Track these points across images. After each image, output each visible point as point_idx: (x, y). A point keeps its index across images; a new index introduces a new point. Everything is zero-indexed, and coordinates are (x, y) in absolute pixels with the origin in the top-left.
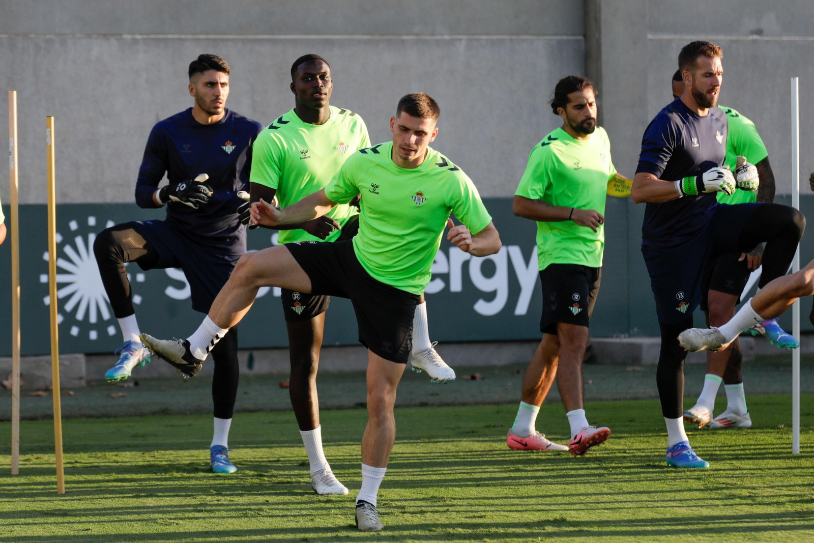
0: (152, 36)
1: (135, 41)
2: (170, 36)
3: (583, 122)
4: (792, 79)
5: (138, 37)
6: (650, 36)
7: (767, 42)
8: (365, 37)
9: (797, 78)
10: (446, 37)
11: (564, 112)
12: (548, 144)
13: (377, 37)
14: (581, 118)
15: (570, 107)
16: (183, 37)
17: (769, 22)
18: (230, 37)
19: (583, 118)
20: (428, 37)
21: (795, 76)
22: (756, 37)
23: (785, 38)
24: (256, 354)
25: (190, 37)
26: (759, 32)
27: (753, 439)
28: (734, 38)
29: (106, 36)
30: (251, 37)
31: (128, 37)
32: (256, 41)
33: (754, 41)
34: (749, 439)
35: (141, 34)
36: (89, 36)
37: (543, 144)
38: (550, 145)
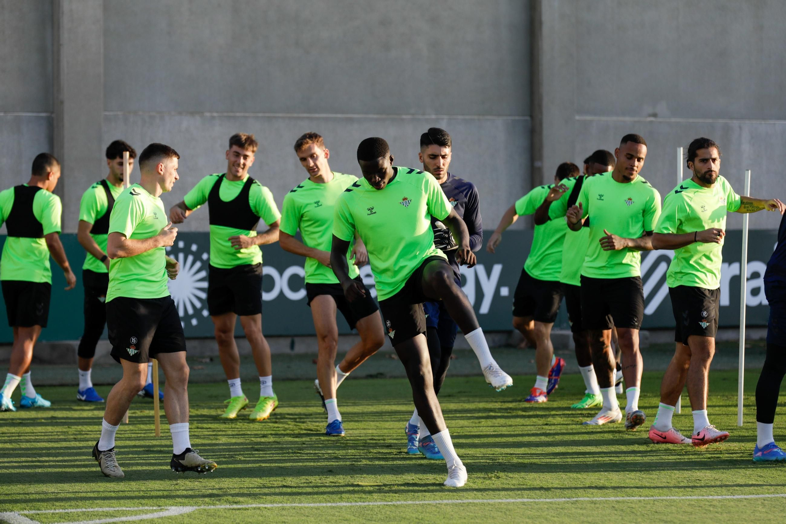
0: (225, 114)
1: (213, 118)
2: (238, 114)
3: (706, 173)
4: (678, 149)
5: (215, 114)
6: (577, 117)
7: (660, 122)
8: (375, 116)
9: (682, 148)
10: (433, 117)
11: (693, 166)
12: (681, 192)
13: (384, 116)
14: (704, 170)
15: (697, 160)
16: (247, 115)
17: (662, 108)
18: (280, 115)
19: (706, 170)
20: (420, 117)
21: (680, 147)
22: (652, 119)
23: (673, 120)
24: (297, 340)
25: (252, 115)
26: (655, 115)
27: (647, 403)
28: (636, 119)
29: (192, 114)
30: (295, 115)
31: (208, 114)
32: (299, 118)
33: (651, 122)
34: (645, 403)
35: (217, 112)
36: (180, 113)
37: (677, 192)
38: (682, 192)
